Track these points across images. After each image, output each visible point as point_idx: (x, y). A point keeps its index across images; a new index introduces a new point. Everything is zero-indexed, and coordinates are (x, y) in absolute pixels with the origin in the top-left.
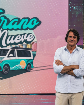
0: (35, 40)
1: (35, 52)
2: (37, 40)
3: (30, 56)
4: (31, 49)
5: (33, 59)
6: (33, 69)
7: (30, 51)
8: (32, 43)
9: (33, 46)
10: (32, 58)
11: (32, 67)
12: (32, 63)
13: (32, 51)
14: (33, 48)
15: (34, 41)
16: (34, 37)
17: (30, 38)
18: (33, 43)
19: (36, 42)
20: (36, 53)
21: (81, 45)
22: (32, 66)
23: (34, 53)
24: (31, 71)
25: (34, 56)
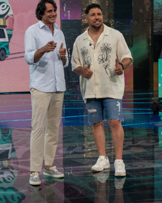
0: (11, 13)
1: (12, 30)
2: (13, 13)
3: (4, 37)
4: (4, 26)
5: (9, 42)
6: (10, 57)
7: (3, 30)
8: (6, 16)
9: (7, 21)
10: (7, 39)
11: (7, 54)
12: (7, 47)
13: (7, 30)
14: (7, 24)
15: (8, 14)
16: (8, 7)
17: (3, 10)
18: (8, 17)
19: (12, 15)
20: (13, 33)
21: (79, 19)
22: (7, 52)
23: (10, 32)
24: (6, 58)
25: (10, 36)
